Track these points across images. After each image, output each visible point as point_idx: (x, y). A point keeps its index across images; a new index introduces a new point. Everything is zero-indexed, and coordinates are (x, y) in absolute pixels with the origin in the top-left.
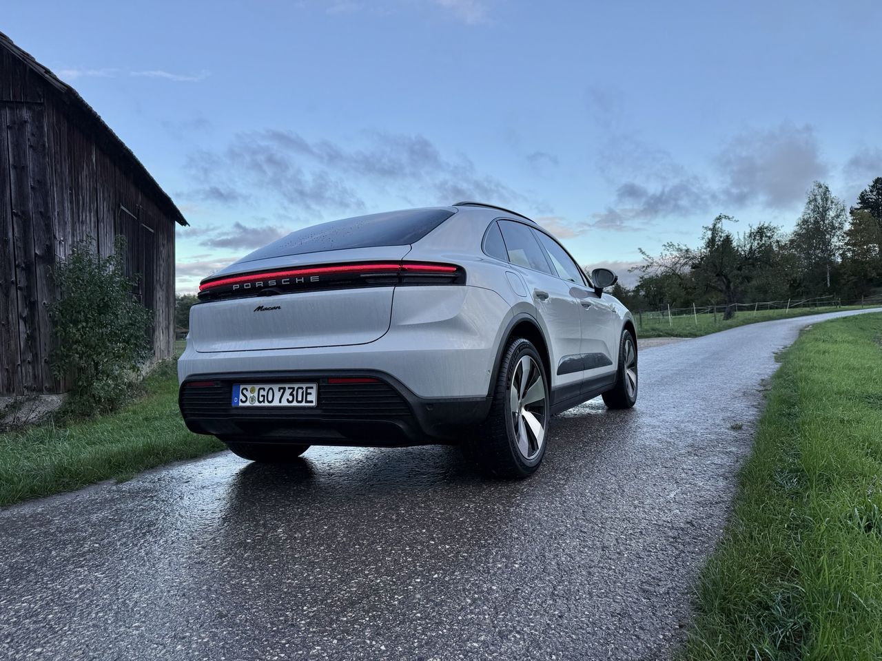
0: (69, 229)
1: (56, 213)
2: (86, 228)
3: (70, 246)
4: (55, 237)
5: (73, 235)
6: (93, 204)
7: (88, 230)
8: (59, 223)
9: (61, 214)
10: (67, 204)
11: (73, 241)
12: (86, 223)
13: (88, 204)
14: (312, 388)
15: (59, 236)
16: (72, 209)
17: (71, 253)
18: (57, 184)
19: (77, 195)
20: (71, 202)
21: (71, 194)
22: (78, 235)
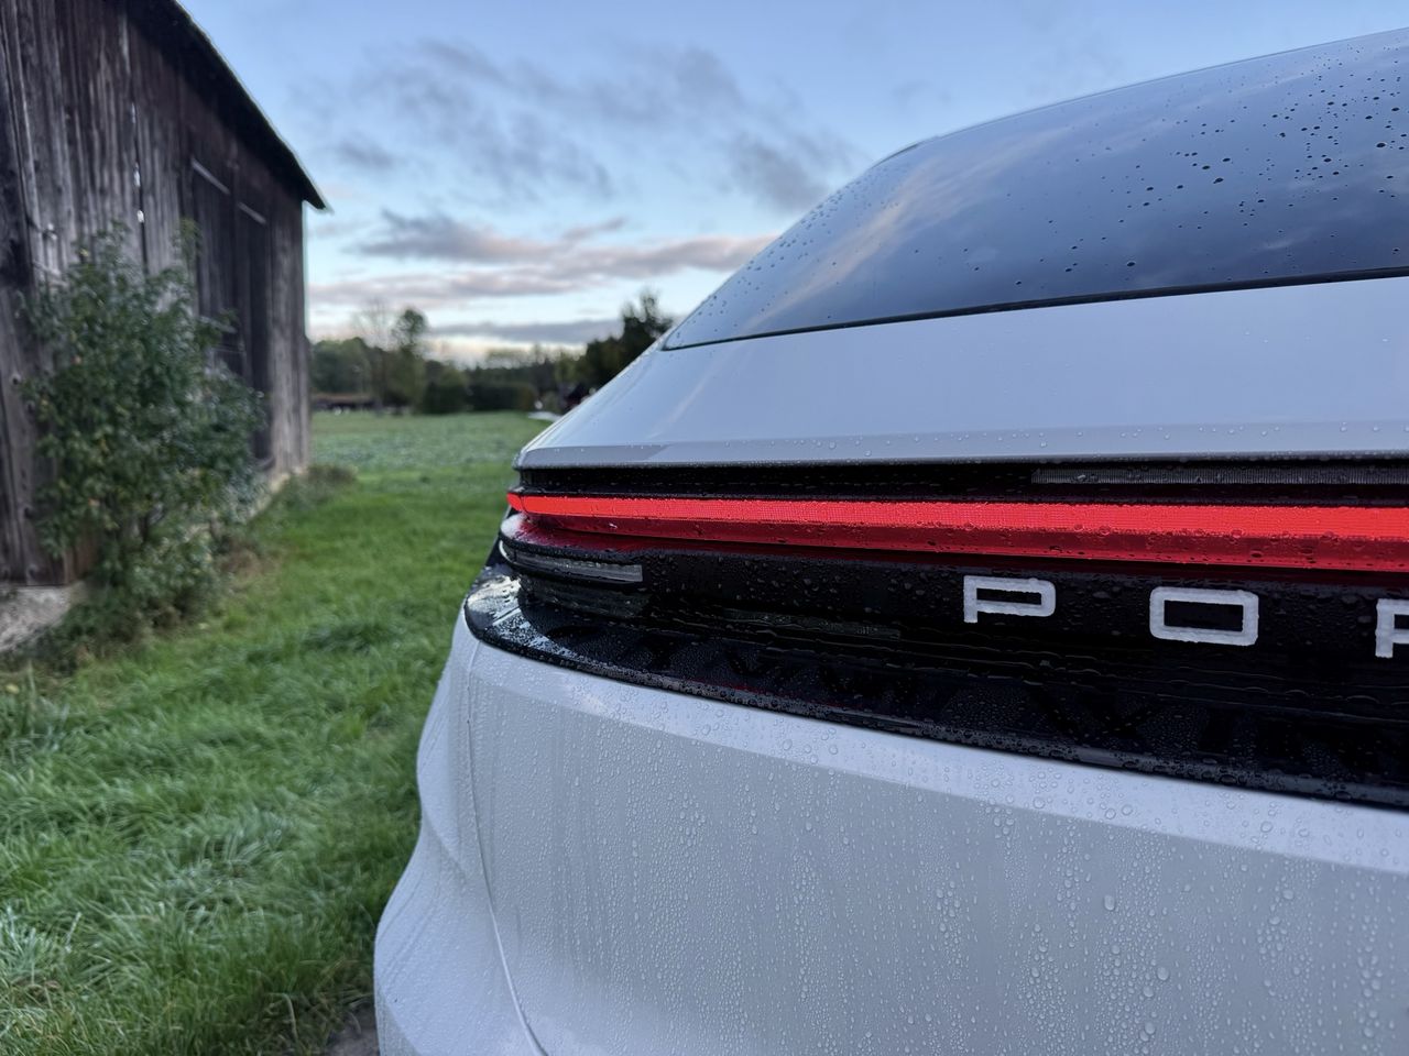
0: (68, 204)
1: (31, 165)
2: (112, 206)
3: (73, 244)
4: (30, 222)
5: (80, 220)
6: (128, 150)
7: (118, 210)
8: (40, 188)
9: (46, 167)
10: (60, 145)
11: (81, 235)
12: (113, 196)
13: (115, 152)
15: (41, 219)
16: (74, 158)
17: (76, 260)
18: (29, 95)
19: (86, 128)
20: (72, 142)
21: (71, 123)
22: (94, 221)
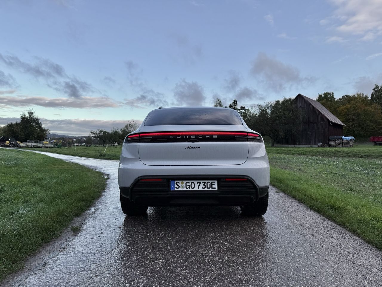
14: (215, 182)
